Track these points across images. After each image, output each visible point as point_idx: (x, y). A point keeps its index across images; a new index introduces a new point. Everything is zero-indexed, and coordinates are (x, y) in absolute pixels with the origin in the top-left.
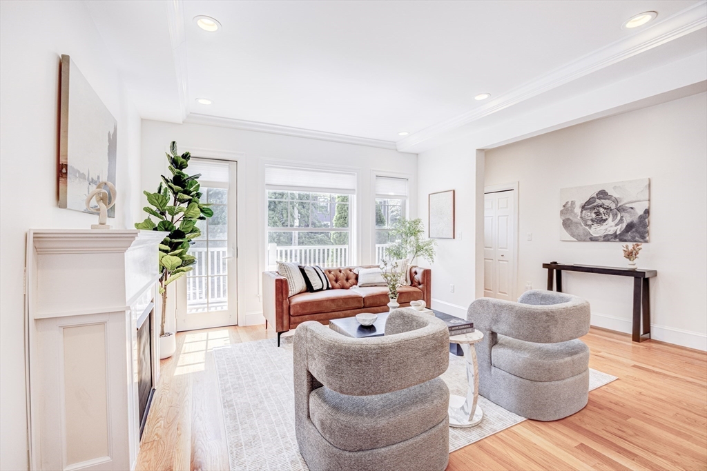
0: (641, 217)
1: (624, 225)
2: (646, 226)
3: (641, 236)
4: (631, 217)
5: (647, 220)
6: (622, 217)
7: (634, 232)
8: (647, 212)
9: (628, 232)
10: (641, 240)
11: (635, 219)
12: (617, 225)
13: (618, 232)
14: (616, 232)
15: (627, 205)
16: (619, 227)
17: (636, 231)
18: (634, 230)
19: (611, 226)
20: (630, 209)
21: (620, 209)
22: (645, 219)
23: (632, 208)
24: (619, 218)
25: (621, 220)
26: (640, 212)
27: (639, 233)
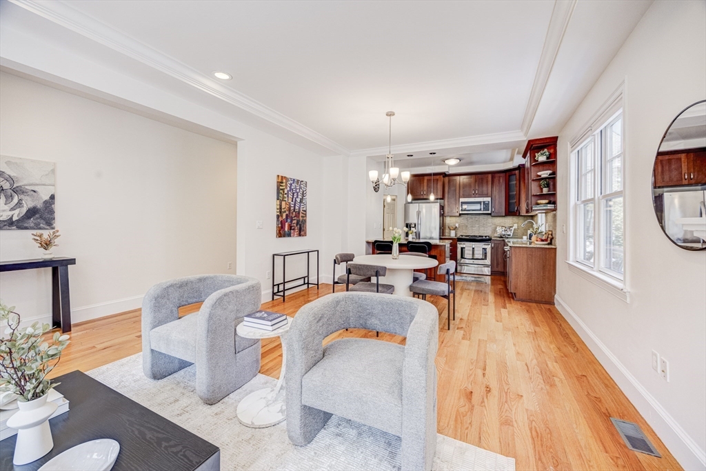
0: (46, 202)
1: (24, 210)
2: (52, 212)
3: (47, 223)
4: (33, 201)
5: (53, 206)
6: (20, 200)
7: (37, 218)
8: (52, 197)
9: (29, 218)
10: (48, 227)
11: (39, 205)
12: (12, 209)
13: (15, 218)
14: (11, 218)
15: (26, 187)
16: (17, 212)
17: (41, 217)
18: (37, 216)
19: (4, 211)
20: (32, 192)
21: (16, 191)
22: (51, 205)
23: (34, 191)
24: (16, 200)
25: (19, 204)
26: (47, 197)
27: (44, 219)
